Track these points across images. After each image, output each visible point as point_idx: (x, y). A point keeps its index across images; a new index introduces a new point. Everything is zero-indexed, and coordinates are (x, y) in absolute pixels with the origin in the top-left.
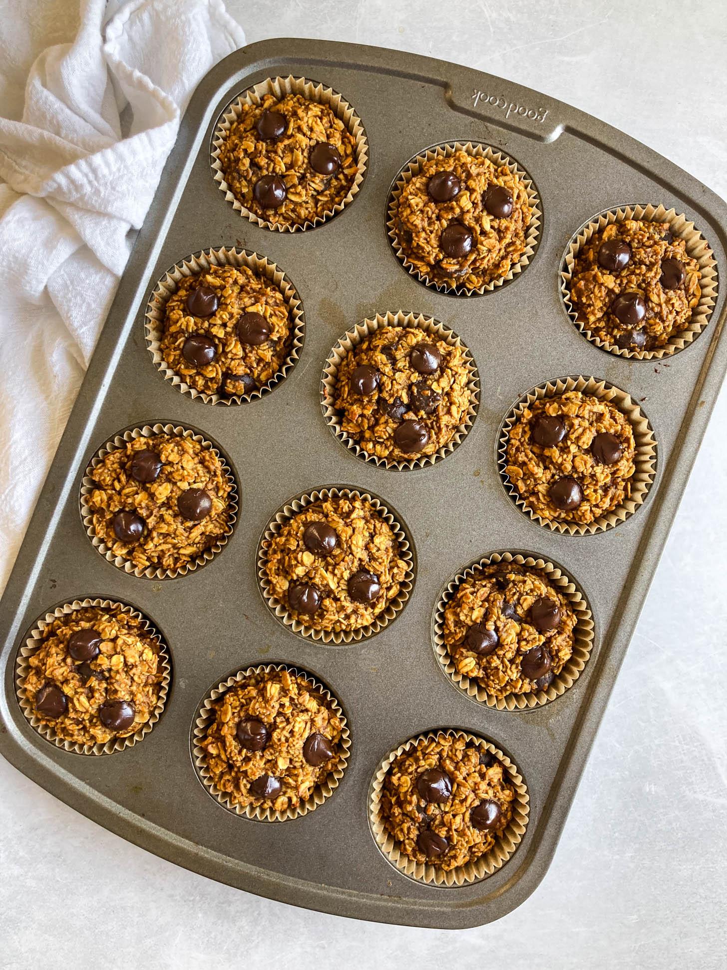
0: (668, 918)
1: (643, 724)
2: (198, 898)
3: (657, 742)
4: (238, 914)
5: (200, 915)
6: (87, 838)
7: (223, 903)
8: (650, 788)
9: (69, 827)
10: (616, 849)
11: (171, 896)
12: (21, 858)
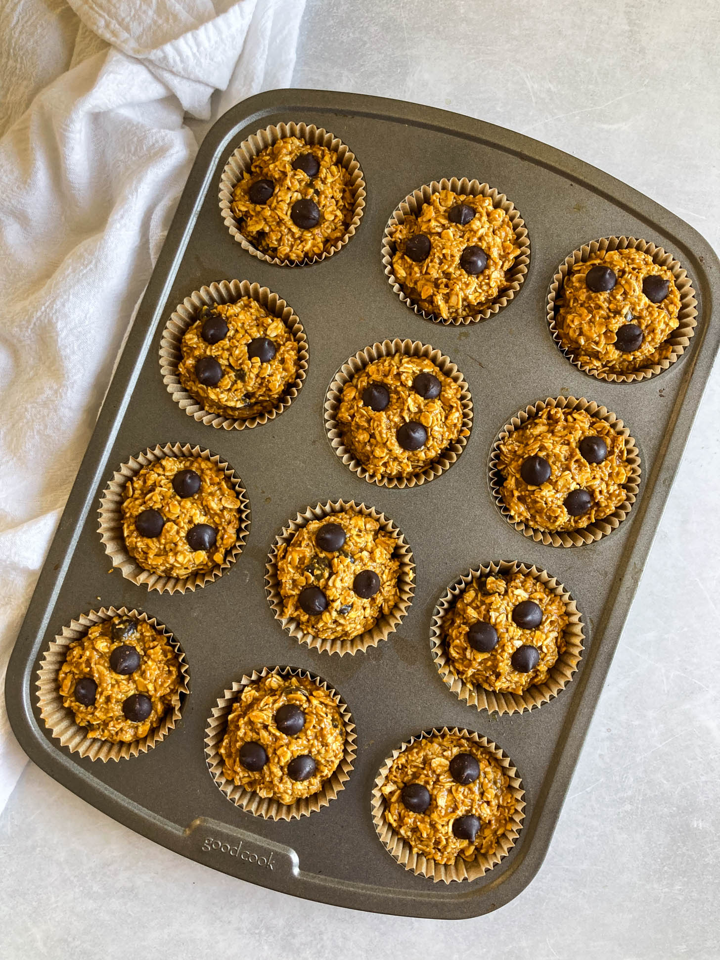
0: (715, 947)
1: (689, 762)
2: (263, 931)
3: (703, 779)
4: (303, 947)
5: (266, 947)
6: (157, 874)
7: (287, 936)
8: (697, 823)
9: (140, 863)
10: (665, 882)
11: (238, 929)
12: (94, 892)
